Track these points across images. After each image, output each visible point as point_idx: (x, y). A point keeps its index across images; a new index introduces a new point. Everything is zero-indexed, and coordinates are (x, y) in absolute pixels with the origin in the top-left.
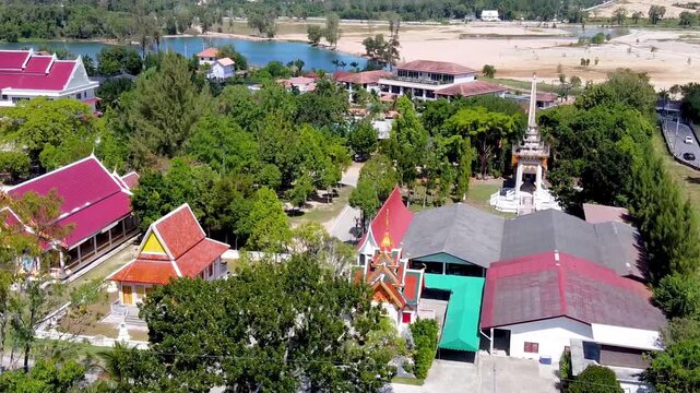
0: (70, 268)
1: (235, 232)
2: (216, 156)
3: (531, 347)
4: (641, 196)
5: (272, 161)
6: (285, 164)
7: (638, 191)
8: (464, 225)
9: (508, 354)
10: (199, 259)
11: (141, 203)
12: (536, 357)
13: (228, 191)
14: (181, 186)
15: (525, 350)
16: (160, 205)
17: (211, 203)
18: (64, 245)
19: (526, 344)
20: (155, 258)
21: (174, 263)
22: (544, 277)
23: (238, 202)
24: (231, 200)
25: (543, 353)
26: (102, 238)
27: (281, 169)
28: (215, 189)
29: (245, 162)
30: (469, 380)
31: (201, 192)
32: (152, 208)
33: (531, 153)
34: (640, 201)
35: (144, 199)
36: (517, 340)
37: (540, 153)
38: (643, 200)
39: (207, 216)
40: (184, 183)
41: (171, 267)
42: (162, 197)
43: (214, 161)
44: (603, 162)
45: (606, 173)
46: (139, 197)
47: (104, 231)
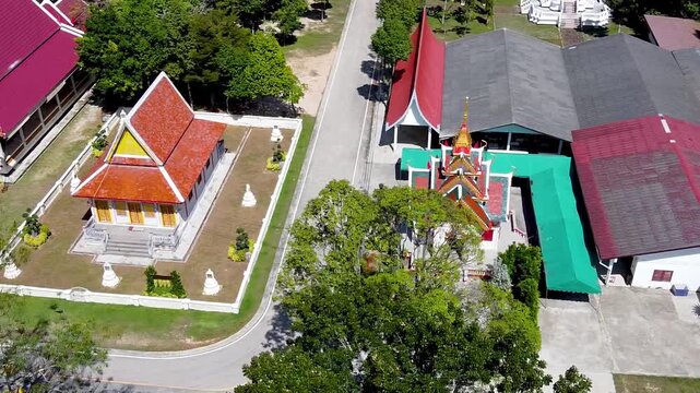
0: (13, 157)
1: (226, 93)
3: (661, 276)
8: (523, 70)
9: (629, 281)
10: (193, 155)
11: (93, 58)
12: (666, 286)
13: (211, 36)
14: (145, 33)
15: (654, 279)
16: (121, 60)
17: (190, 55)
19: (656, 272)
20: (134, 163)
21: (162, 169)
22: (660, 166)
23: (227, 55)
24: (217, 50)
25: (678, 281)
26: (49, 107)
28: (191, 34)
30: (592, 337)
31: (175, 41)
32: (109, 66)
35: (97, 53)
36: (643, 270)
39: (186, 72)
40: (148, 28)
41: (160, 176)
42: (122, 49)
46: (90, 51)
47: (49, 98)
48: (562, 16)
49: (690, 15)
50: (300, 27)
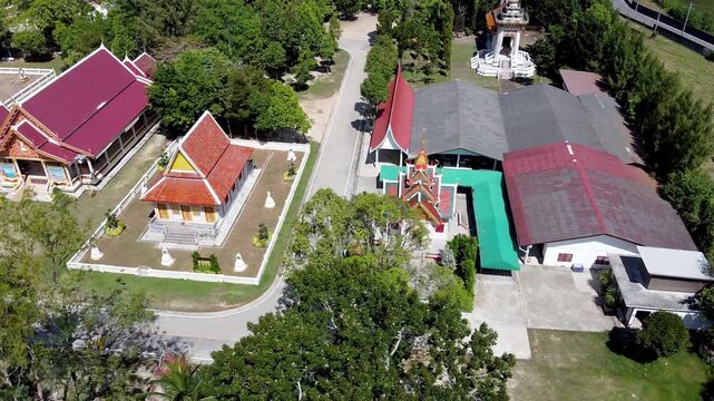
0: (100, 172)
1: (255, 126)
2: (221, 37)
3: (564, 257)
4: (622, 68)
5: (276, 39)
6: (287, 41)
7: (618, 64)
8: (469, 109)
9: (541, 262)
10: (228, 170)
11: (159, 101)
12: (568, 265)
13: (244, 85)
14: (196, 83)
15: (559, 260)
16: (179, 102)
17: (228, 98)
18: (90, 155)
19: (560, 255)
20: (185, 176)
21: (206, 181)
22: (566, 179)
23: (255, 98)
24: (248, 95)
25: (576, 262)
26: (127, 136)
27: (284, 46)
28: (230, 83)
29: (250, 42)
30: (513, 302)
31: (217, 88)
32: (170, 106)
33: (513, 20)
34: (620, 73)
35: (161, 97)
36: (551, 253)
37: (520, 20)
38: (623, 72)
39: (226, 111)
40: (198, 79)
41: (204, 186)
42: (179, 94)
43: (220, 41)
44: (582, 32)
45: (583, 42)
46: (156, 95)
47: (126, 130)
48: (500, 70)
49: (592, 70)
50: (312, 78)
